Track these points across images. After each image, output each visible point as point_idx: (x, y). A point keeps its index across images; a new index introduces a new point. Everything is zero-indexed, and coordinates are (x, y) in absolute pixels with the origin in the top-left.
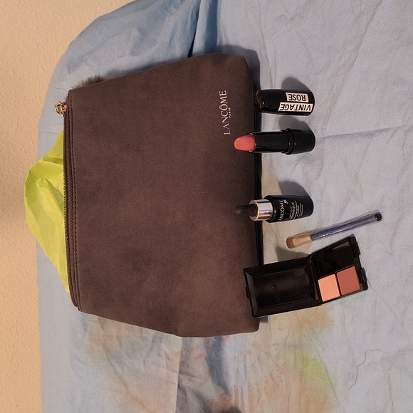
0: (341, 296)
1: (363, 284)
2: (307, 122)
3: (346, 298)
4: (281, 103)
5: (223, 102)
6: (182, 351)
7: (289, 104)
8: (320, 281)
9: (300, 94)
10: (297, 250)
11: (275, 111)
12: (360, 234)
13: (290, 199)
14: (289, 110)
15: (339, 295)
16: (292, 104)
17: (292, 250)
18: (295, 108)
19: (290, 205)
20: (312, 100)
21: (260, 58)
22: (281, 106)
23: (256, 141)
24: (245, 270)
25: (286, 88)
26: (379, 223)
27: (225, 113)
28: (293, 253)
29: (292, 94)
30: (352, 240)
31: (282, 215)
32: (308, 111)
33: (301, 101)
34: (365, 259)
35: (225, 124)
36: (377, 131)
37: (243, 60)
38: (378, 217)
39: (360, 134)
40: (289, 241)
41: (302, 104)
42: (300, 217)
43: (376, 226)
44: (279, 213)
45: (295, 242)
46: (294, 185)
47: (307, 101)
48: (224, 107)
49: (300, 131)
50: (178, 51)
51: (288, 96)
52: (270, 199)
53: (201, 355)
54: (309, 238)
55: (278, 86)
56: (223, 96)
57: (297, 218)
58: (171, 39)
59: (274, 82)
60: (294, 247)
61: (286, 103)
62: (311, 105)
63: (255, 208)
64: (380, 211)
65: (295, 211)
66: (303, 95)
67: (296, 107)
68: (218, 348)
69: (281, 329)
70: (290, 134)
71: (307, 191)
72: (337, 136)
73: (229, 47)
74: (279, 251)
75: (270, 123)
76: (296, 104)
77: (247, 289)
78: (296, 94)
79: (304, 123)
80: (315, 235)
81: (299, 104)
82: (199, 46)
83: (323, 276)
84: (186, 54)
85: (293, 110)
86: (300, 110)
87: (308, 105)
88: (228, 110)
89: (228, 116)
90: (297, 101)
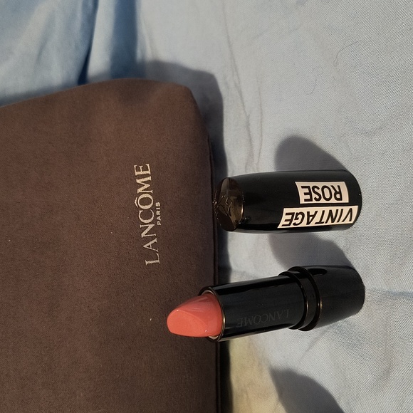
4: (286, 210)
5: (144, 191)
7: (305, 210)
9: (329, 184)
11: (271, 227)
14: (304, 224)
16: (312, 210)
18: (317, 219)
20: (356, 198)
21: (222, 89)
22: (285, 217)
25: (291, 167)
27: (147, 214)
29: (311, 184)
32: (347, 221)
33: (333, 201)
35: (147, 240)
37: (188, 93)
41: (334, 209)
47: (346, 199)
48: (145, 201)
50: (57, 73)
51: (301, 192)
55: (265, 164)
56: (143, 177)
58: (42, 48)
59: (256, 143)
61: (296, 210)
62: (355, 208)
66: (335, 184)
70: (305, 282)
73: (159, 66)
76: (320, 209)
78: (320, 185)
81: (327, 209)
84: (73, 76)
85: (312, 224)
86: (330, 223)
87: (346, 209)
88: (154, 208)
89: (154, 222)
90: (323, 201)
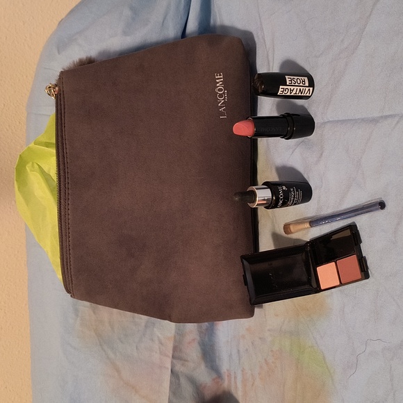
0: (341, 284)
1: (365, 273)
2: (306, 106)
3: (346, 286)
4: (281, 87)
5: (220, 85)
6: (175, 336)
7: (289, 87)
8: (319, 269)
9: (300, 78)
10: (294, 236)
11: (274, 95)
12: (362, 222)
13: (289, 186)
14: (289, 94)
15: (339, 283)
16: (292, 88)
17: (290, 236)
18: (294, 92)
19: (289, 191)
20: (312, 84)
21: (256, 39)
22: (280, 90)
23: (255, 126)
24: (243, 257)
25: (284, 71)
26: (382, 211)
27: (221, 96)
28: (291, 239)
29: (292, 77)
30: (353, 228)
31: (281, 202)
32: (308, 94)
33: (301, 84)
34: (367, 248)
35: (221, 107)
36: (382, 117)
37: (240, 41)
38: (382, 205)
39: (363, 120)
40: (287, 227)
41: (302, 88)
42: (299, 204)
43: (378, 215)
44: (278, 199)
45: (292, 228)
46: (292, 171)
47: (307, 84)
48: (220, 90)
49: (299, 115)
50: (172, 32)
51: (288, 80)
52: (268, 185)
53: (194, 340)
54: (307, 225)
55: (275, 69)
56: (220, 79)
57: (295, 204)
58: (165, 18)
59: (271, 64)
60: (291, 233)
61: (285, 87)
62: (311, 89)
63: (253, 194)
64: (384, 199)
65: (294, 198)
66: (303, 78)
67: (296, 91)
68: (211, 333)
69: (277, 315)
70: (289, 118)
71: (305, 176)
72: (338, 121)
73: (224, 28)
74: (275, 236)
75: (267, 107)
76: (296, 88)
77: (245, 276)
78: (296, 78)
79: (303, 108)
80: (314, 222)
81: (299, 88)
82: (192, 26)
83: (321, 264)
84: (180, 34)
85: (292, 94)
86: (300, 94)
87: (307, 89)
88: (224, 93)
89: (224, 99)
90: (297, 84)
